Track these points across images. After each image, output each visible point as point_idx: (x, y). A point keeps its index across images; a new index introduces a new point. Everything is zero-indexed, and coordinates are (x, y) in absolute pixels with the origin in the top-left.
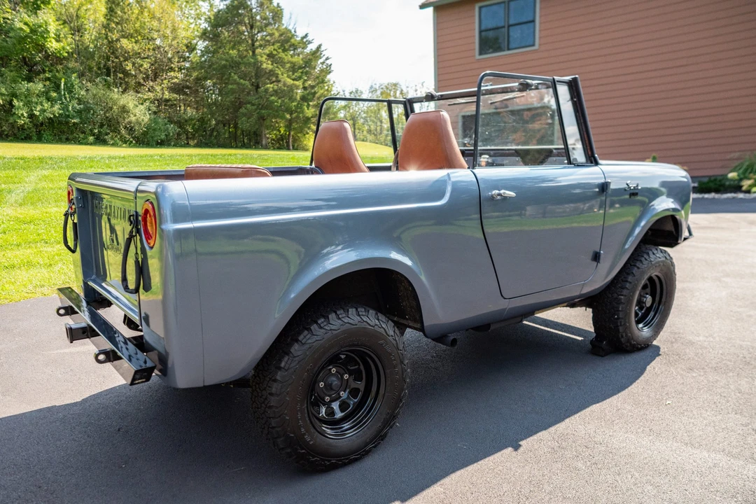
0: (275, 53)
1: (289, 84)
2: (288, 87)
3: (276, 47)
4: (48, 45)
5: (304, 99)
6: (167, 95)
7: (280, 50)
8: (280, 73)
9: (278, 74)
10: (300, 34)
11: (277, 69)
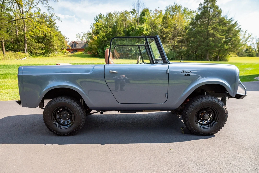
0: (215, 27)
1: (219, 37)
2: (218, 39)
3: (216, 25)
4: (144, 32)
5: (225, 42)
6: (176, 44)
7: (218, 26)
8: (216, 33)
9: (215, 34)
10: (229, 18)
11: (215, 32)
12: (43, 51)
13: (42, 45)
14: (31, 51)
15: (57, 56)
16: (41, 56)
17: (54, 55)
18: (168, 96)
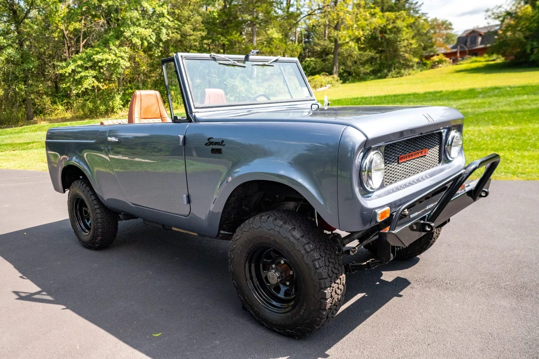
13: (373, 54)
14: (349, 70)
15: (407, 75)
18: (189, 201)
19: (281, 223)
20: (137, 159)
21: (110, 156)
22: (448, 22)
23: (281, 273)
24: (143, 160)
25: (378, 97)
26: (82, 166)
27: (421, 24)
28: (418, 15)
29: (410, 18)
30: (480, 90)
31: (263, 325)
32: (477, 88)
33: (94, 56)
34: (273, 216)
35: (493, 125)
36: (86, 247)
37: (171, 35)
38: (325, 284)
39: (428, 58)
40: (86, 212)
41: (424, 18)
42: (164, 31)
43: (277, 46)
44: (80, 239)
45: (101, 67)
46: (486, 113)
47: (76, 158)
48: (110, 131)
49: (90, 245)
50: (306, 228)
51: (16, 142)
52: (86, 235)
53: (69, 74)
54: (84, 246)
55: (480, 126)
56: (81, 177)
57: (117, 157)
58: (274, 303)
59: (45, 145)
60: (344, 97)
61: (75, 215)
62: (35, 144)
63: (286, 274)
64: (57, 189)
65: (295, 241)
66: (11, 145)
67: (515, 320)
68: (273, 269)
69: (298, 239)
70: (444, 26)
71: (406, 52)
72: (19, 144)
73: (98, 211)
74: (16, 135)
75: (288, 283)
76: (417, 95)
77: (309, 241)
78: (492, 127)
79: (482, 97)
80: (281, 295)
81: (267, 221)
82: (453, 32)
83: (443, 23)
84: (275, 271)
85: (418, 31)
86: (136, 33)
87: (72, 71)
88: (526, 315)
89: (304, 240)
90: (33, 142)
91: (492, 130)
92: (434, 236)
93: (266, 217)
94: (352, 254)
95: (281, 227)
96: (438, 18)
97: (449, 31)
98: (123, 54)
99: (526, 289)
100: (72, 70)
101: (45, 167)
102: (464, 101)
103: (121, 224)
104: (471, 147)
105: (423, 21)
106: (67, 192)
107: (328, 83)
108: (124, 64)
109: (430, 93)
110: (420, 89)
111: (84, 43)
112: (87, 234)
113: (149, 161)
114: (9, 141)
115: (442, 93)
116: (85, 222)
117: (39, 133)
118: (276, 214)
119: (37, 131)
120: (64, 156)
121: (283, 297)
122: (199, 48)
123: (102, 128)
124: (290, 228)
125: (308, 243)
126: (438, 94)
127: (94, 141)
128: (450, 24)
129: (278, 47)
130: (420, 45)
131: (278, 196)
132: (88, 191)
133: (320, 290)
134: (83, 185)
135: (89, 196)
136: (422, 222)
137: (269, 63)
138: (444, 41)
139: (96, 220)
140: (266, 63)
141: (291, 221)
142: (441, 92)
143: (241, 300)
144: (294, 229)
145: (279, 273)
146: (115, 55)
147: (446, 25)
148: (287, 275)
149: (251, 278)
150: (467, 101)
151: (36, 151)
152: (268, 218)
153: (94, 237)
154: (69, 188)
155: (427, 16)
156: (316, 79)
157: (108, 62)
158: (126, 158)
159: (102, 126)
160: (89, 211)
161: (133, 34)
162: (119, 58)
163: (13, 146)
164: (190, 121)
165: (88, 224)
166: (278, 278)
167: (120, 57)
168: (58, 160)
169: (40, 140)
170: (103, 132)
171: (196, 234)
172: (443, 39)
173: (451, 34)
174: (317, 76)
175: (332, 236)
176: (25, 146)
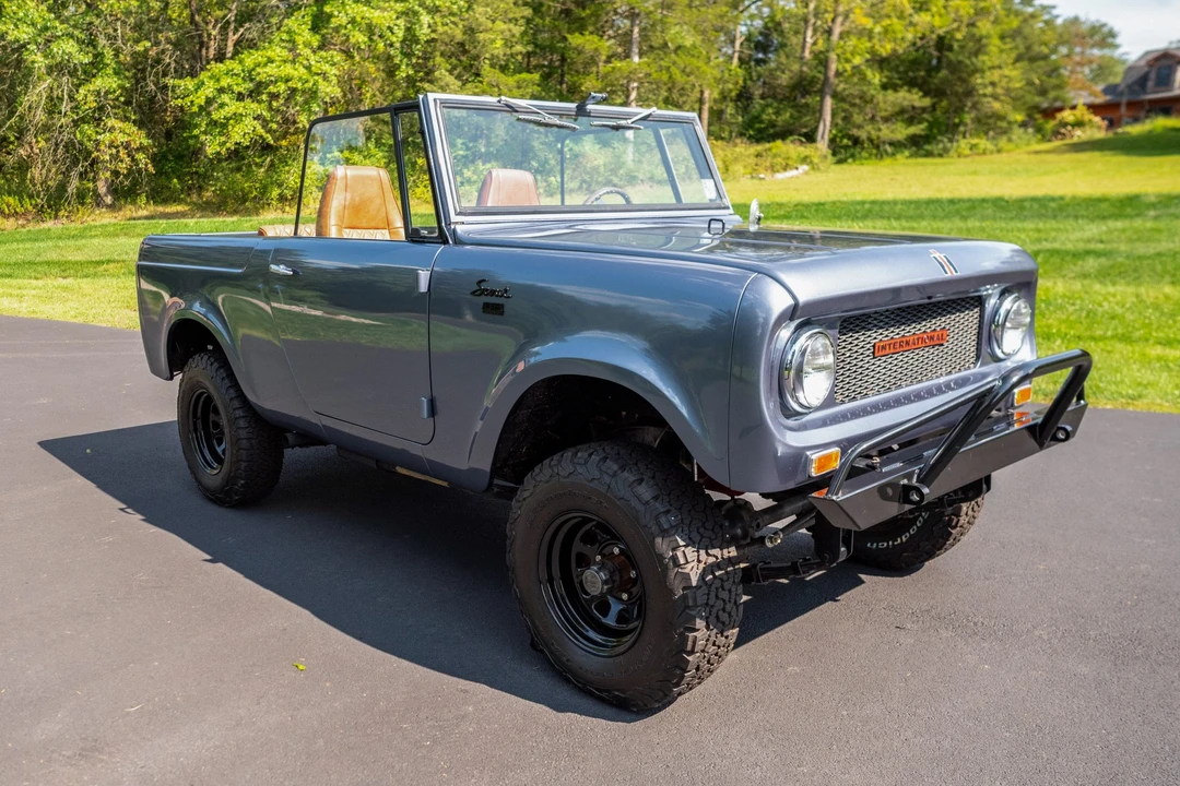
12: (913, 130)
13: (915, 98)
14: (855, 132)
15: (992, 153)
16: (899, 156)
17: (973, 147)
18: (433, 412)
19: (615, 467)
20: (343, 317)
21: (275, 305)
22: (1105, 30)
23: (612, 574)
24: (354, 320)
25: (911, 202)
26: (214, 323)
27: (1037, 32)
28: (1030, 10)
29: (1012, 17)
30: (1153, 199)
31: (567, 681)
32: (1146, 195)
33: (258, 70)
34: (600, 451)
35: (1173, 283)
36: (211, 500)
37: (440, 29)
38: (695, 599)
39: (1050, 113)
40: (217, 425)
41: (1046, 17)
42: (425, 19)
43: (685, 67)
44: (199, 483)
45: (274, 96)
46: (1159, 254)
47: (201, 305)
48: (277, 251)
49: (222, 497)
50: (665, 480)
51: (70, 258)
52: (213, 475)
53: (201, 107)
54: (208, 498)
55: (1140, 285)
56: (210, 347)
57: (295, 308)
58: (592, 634)
59: (134, 270)
60: (833, 198)
61: (192, 428)
62: (112, 265)
63: (621, 577)
64: (155, 370)
65: (639, 507)
66: (58, 264)
67: (1098, 703)
68: (595, 563)
69: (647, 503)
70: (1097, 38)
71: (995, 97)
72: (76, 263)
73: (242, 423)
74: (71, 243)
75: (625, 596)
76: (1003, 203)
77: (668, 507)
78: (1168, 289)
79: (1156, 218)
80: (610, 621)
81: (586, 462)
82: (1117, 53)
83: (1095, 29)
84: (599, 569)
85: (1028, 48)
86: (358, 19)
87: (206, 102)
88: (1123, 694)
89: (660, 507)
90: (109, 261)
91: (1167, 297)
92: (962, 522)
93: (586, 455)
94: (769, 545)
95: (614, 475)
96: (1082, 17)
97: (1107, 52)
98: (326, 67)
99: (1140, 644)
100: (207, 98)
101: (131, 319)
102: (1112, 224)
103: (292, 455)
104: (1109, 333)
105: (1041, 25)
106: (178, 377)
107: (805, 160)
108: (328, 90)
109: (1034, 199)
110: (1013, 188)
111: (236, 37)
112: (215, 472)
113: (367, 321)
114: (53, 256)
115: (1062, 203)
116: (213, 445)
117: (122, 240)
118: (608, 449)
119: (117, 235)
120: (176, 299)
121: (614, 624)
122: (503, 63)
123: (259, 244)
124: (632, 478)
125: (668, 512)
126: (1053, 205)
127: (240, 271)
128: (1112, 34)
129: (688, 70)
130: (1030, 83)
131: (624, 413)
132: (223, 379)
133: (684, 611)
134: (212, 364)
135: (224, 391)
136: (905, 481)
137: (629, 122)
138: (1094, 73)
139: (236, 441)
140: (623, 122)
141: (636, 464)
142: (1062, 198)
143: (527, 626)
144: (640, 481)
145: (606, 572)
146: (308, 68)
147: (1102, 36)
148: (626, 578)
149: (551, 580)
150: (1119, 224)
151: (114, 281)
152: (590, 455)
153: (230, 480)
154: (181, 369)
155: (1055, 12)
156: (774, 151)
157: (290, 84)
158: (319, 313)
159: (260, 240)
160: (224, 421)
161: (353, 21)
162: (316, 78)
163: (65, 268)
164: (445, 242)
165: (219, 450)
166: (605, 582)
167: (318, 74)
168: (161, 306)
169: (125, 257)
170: (261, 251)
171: (445, 484)
172: (1092, 71)
173: (1112, 58)
174: (779, 143)
175: (731, 504)
176: (92, 268)
